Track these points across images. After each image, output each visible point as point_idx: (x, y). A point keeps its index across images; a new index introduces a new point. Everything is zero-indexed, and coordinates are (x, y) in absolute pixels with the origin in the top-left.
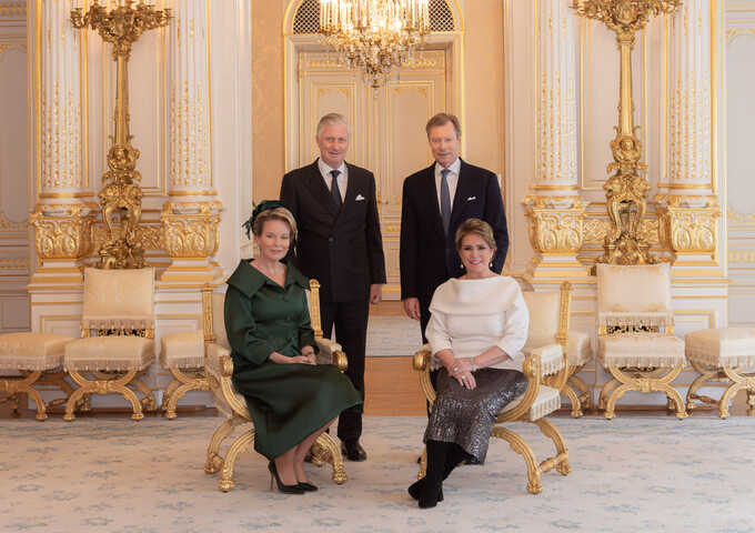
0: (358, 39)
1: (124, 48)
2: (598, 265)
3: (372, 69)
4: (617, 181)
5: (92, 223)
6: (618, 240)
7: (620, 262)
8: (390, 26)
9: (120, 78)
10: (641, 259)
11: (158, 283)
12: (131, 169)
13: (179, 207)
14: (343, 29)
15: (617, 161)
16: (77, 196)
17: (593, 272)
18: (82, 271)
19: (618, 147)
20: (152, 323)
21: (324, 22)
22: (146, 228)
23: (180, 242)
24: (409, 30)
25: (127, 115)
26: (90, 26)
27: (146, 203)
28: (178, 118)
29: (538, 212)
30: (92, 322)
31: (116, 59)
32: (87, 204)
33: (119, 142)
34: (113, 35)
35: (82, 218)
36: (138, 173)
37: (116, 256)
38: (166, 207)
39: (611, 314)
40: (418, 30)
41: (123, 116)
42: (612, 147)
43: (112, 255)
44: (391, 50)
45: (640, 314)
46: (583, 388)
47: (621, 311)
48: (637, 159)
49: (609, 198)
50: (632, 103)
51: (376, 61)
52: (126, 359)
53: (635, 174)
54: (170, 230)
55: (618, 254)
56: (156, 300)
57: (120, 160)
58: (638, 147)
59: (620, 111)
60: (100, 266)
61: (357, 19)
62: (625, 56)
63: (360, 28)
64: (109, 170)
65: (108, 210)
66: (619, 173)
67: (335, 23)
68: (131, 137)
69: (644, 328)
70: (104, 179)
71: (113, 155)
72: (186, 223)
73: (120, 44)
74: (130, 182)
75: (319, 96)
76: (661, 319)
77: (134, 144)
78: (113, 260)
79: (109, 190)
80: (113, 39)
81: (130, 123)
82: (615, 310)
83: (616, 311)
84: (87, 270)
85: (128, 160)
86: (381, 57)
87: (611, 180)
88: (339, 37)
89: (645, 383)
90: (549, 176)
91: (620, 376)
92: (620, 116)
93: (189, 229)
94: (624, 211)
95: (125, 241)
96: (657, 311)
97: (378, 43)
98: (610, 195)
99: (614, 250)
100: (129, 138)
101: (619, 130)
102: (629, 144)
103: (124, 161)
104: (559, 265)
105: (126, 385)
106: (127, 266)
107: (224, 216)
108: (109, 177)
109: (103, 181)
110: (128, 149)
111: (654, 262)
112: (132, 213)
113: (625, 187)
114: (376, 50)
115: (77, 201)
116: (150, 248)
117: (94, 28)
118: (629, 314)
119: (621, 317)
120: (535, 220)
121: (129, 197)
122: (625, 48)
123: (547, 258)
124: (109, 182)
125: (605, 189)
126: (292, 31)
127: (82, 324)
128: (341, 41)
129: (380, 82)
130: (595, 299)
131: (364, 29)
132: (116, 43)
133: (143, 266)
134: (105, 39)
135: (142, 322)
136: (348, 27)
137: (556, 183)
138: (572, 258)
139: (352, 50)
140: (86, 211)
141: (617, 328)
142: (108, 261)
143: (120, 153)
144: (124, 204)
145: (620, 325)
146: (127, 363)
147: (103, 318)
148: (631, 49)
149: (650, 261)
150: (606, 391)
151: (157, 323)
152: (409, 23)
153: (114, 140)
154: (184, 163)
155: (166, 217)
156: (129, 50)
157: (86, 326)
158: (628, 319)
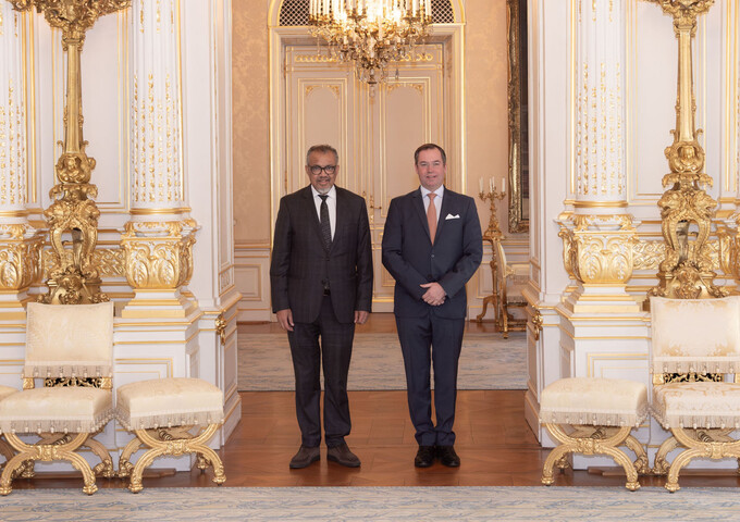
0: (353, 29)
1: (76, 34)
2: (652, 299)
3: (367, 64)
4: (675, 196)
5: (39, 246)
6: (676, 268)
7: (678, 294)
8: (388, 16)
9: (72, 71)
10: (705, 291)
11: (118, 320)
12: (85, 182)
13: (143, 228)
14: (335, 18)
15: (674, 172)
16: (20, 214)
17: (646, 306)
18: (25, 306)
19: (676, 155)
20: (110, 370)
21: (314, 10)
22: (105, 251)
23: (145, 271)
24: (410, 20)
25: (80, 116)
26: (34, 9)
27: (103, 222)
28: (141, 120)
29: (579, 234)
30: (36, 369)
31: (66, 49)
32: (32, 223)
33: (70, 151)
34: (62, 19)
35: (25, 241)
36: (94, 186)
37: (67, 287)
38: (128, 227)
39: (668, 359)
40: (419, 19)
41: (75, 118)
42: (668, 155)
43: (62, 286)
44: (388, 42)
45: (704, 359)
46: (638, 449)
47: (681, 355)
48: (700, 169)
49: (664, 217)
50: (693, 101)
51: (372, 54)
52: (75, 418)
53: (696, 188)
54: (133, 255)
55: (676, 285)
56: (116, 340)
57: (71, 172)
58: (700, 155)
59: (678, 111)
60: (46, 300)
61: (351, 8)
62: (685, 45)
63: (355, 17)
64: (57, 182)
65: (57, 232)
66: (677, 187)
67: (326, 11)
68: (87, 143)
69: (709, 375)
70: (52, 194)
71: (63, 164)
72: (151, 247)
73: (70, 29)
74: (83, 197)
75: (307, 94)
76: (731, 365)
77: (89, 151)
78: (63, 292)
79: (58, 207)
80: (62, 24)
81: (84, 127)
82: (673, 354)
83: (675, 355)
84: (30, 305)
85: (82, 171)
86: (379, 49)
87: (667, 195)
88: (331, 28)
89: (716, 448)
90: (591, 190)
91: (684, 438)
92: (678, 118)
93: (155, 254)
94: (683, 232)
95: (78, 270)
96: (725, 355)
97: (375, 34)
98: (666, 212)
99: (671, 280)
100: (82, 144)
101: (677, 133)
102: (690, 151)
103: (76, 172)
104: (604, 298)
105: (75, 451)
106: (80, 301)
107: (198, 238)
108: (59, 192)
109: (51, 196)
110: (81, 157)
111: (721, 295)
112: (87, 235)
113: (684, 204)
114: (372, 42)
115: (20, 220)
116: (110, 274)
117: (39, 11)
118: (691, 359)
119: (681, 364)
120: (574, 244)
121: (82, 215)
122: (685, 35)
123: (589, 289)
124: (59, 197)
125: (660, 205)
126: (278, 23)
127: (23, 371)
128: (333, 32)
129: (377, 79)
130: (650, 339)
131: (360, 18)
132: (66, 28)
133: (99, 301)
134: (53, 25)
135: (98, 369)
136: (341, 17)
137: (599, 199)
138: (620, 290)
139: (346, 42)
140: (31, 233)
141: (675, 375)
142: (57, 294)
143: (70, 163)
144: (77, 224)
145: (679, 371)
146: (78, 423)
147: (49, 364)
148: (692, 36)
149: (715, 294)
150: (662, 452)
151: (117, 368)
152: (409, 12)
153: (65, 148)
154: (149, 175)
155: (127, 239)
156: (82, 38)
157: (29, 373)
158: (690, 365)
